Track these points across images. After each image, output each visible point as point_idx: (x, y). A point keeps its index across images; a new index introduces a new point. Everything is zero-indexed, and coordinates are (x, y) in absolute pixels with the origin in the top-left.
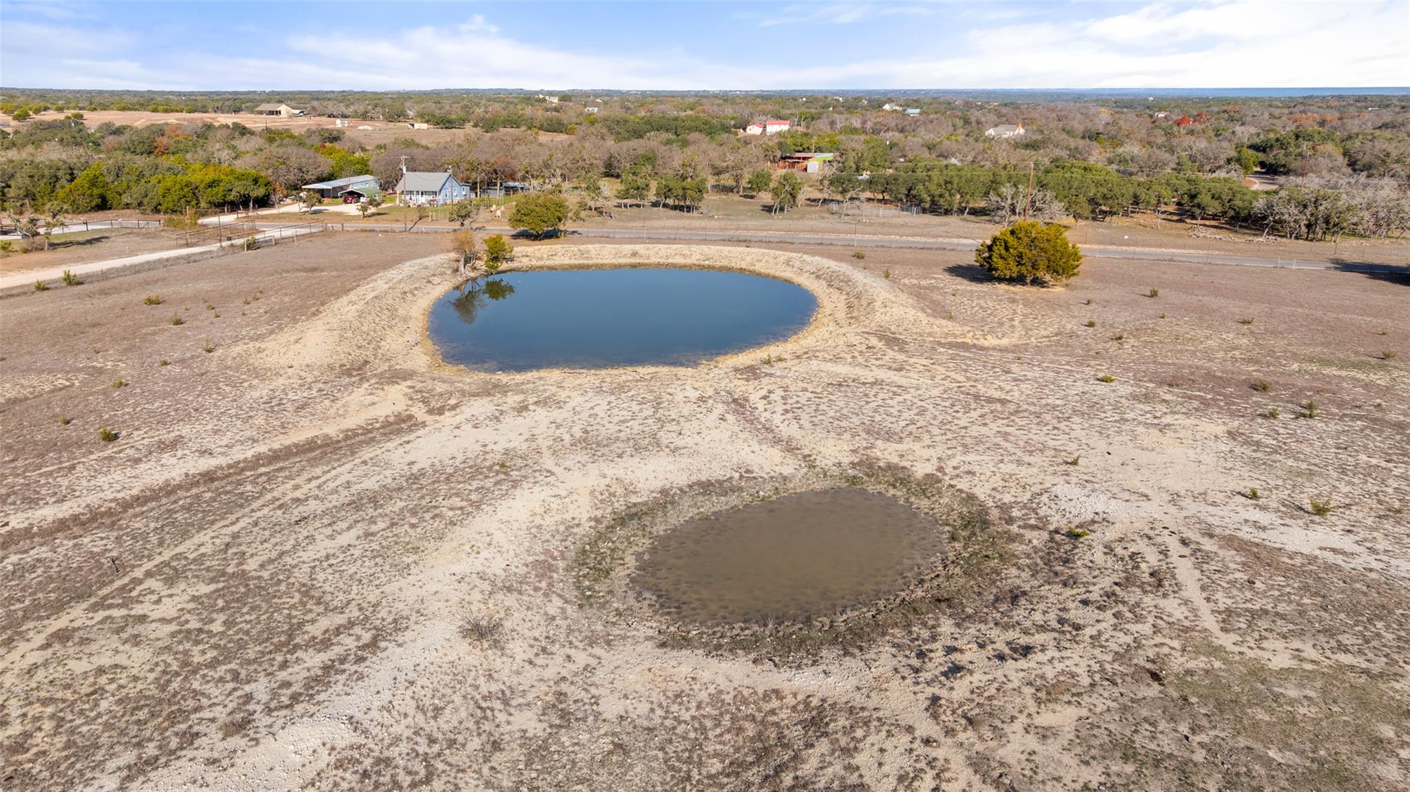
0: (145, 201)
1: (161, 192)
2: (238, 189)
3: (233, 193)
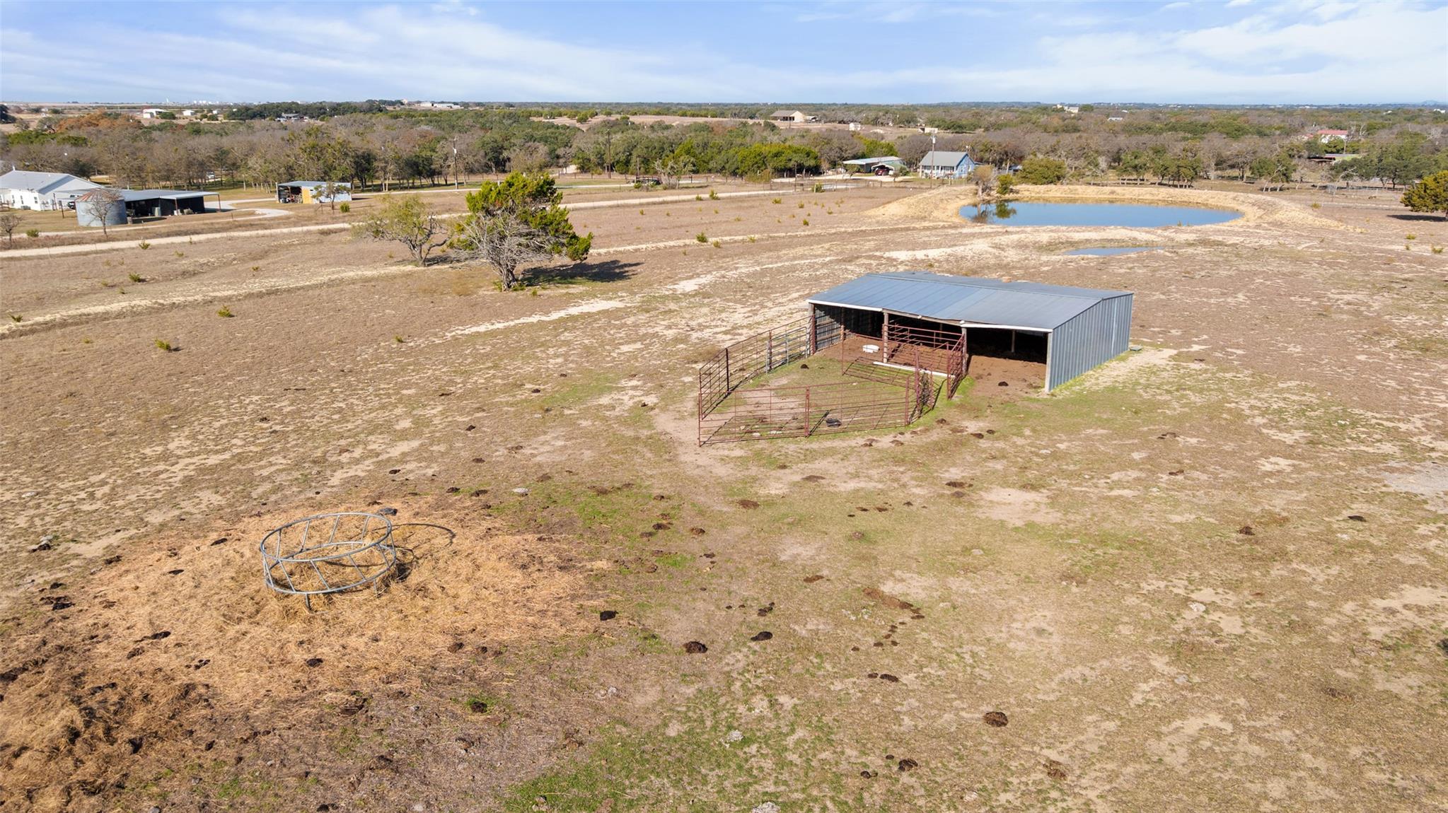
0: (727, 166)
1: (740, 159)
2: (797, 159)
3: (792, 162)
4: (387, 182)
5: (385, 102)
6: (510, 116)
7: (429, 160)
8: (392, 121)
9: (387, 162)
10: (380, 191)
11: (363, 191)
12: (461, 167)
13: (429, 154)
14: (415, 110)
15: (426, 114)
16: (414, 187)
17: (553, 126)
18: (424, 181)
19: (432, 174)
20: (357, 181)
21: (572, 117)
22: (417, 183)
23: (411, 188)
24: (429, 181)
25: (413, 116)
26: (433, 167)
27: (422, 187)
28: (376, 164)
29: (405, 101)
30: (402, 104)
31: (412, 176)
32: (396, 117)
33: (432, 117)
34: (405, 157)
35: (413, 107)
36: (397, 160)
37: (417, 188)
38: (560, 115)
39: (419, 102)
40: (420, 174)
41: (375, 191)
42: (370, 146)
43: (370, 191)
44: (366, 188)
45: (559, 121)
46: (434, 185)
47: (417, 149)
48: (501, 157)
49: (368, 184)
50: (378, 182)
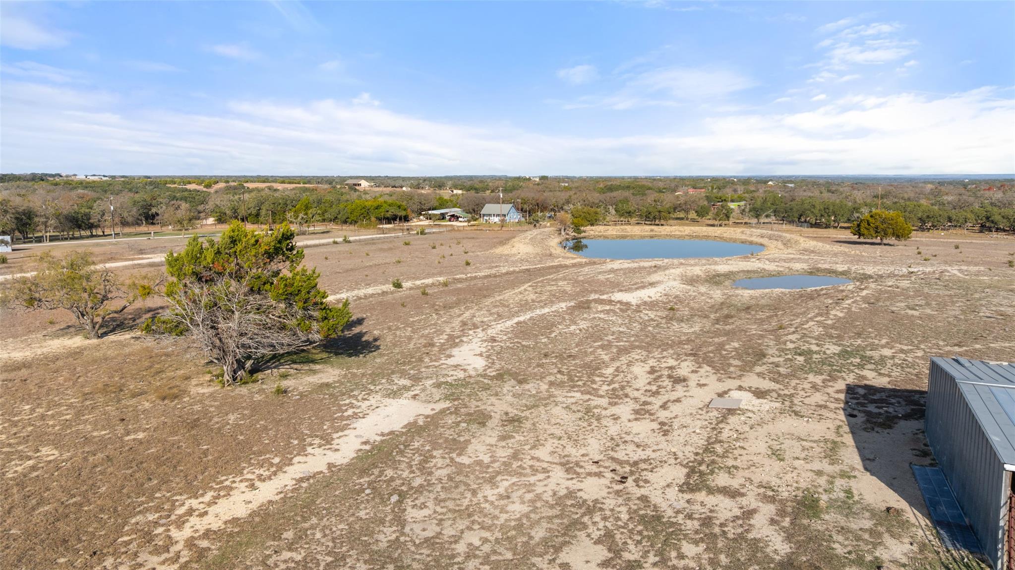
0: (339, 217)
4: (48, 234)
5: (46, 175)
6: (151, 183)
7: (88, 216)
8: (52, 187)
9: (48, 218)
10: (40, 242)
11: (25, 243)
12: (117, 220)
13: (87, 211)
14: (72, 181)
15: (81, 183)
16: (74, 238)
17: (186, 190)
18: (83, 233)
19: (91, 226)
20: (17, 234)
21: (199, 184)
22: (77, 234)
23: (71, 239)
24: (88, 233)
25: (70, 184)
26: (91, 221)
27: (81, 238)
28: (36, 219)
29: (64, 174)
30: (61, 176)
31: (71, 228)
32: (56, 184)
33: (85, 185)
34: (65, 212)
35: (70, 179)
36: (57, 216)
37: (77, 238)
38: (190, 183)
39: (75, 175)
40: (79, 227)
41: (36, 242)
42: (31, 205)
43: (31, 242)
44: (26, 240)
45: (189, 187)
46: (92, 236)
47: (76, 207)
48: (150, 213)
49: (29, 236)
50: (40, 234)
